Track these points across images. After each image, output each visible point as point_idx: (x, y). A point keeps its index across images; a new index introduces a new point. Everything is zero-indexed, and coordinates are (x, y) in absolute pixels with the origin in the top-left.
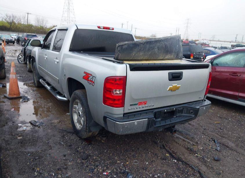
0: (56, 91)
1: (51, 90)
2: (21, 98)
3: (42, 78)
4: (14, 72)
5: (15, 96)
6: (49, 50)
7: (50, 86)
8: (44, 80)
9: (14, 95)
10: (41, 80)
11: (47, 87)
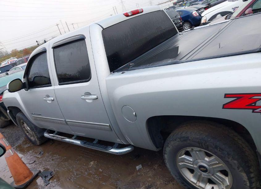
0: (95, 142)
1: (85, 143)
2: (37, 176)
3: (44, 130)
4: (8, 145)
5: (28, 180)
6: (51, 86)
7: (73, 138)
8: (51, 132)
9: (26, 178)
10: (46, 135)
11: (73, 142)
